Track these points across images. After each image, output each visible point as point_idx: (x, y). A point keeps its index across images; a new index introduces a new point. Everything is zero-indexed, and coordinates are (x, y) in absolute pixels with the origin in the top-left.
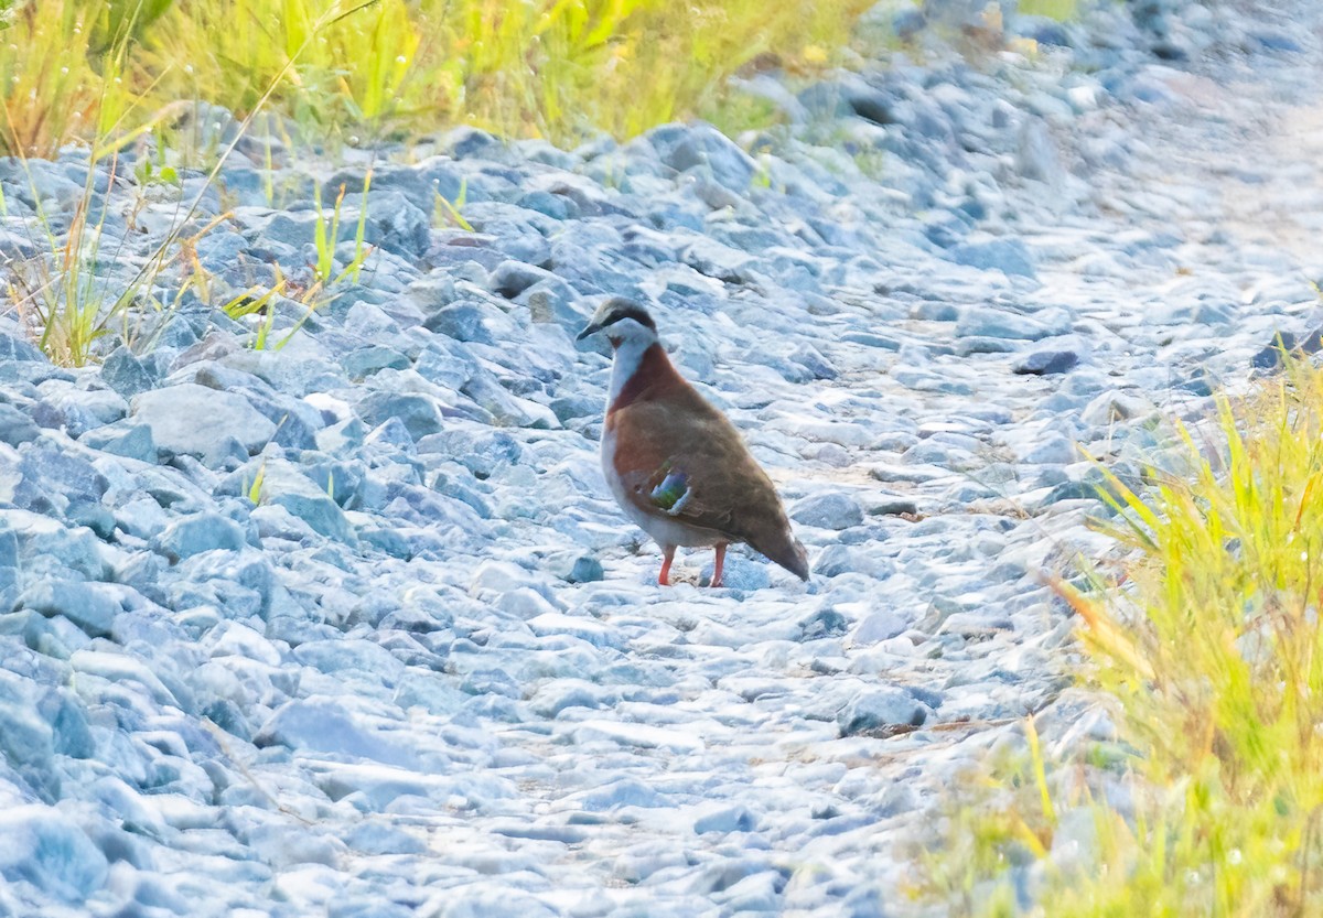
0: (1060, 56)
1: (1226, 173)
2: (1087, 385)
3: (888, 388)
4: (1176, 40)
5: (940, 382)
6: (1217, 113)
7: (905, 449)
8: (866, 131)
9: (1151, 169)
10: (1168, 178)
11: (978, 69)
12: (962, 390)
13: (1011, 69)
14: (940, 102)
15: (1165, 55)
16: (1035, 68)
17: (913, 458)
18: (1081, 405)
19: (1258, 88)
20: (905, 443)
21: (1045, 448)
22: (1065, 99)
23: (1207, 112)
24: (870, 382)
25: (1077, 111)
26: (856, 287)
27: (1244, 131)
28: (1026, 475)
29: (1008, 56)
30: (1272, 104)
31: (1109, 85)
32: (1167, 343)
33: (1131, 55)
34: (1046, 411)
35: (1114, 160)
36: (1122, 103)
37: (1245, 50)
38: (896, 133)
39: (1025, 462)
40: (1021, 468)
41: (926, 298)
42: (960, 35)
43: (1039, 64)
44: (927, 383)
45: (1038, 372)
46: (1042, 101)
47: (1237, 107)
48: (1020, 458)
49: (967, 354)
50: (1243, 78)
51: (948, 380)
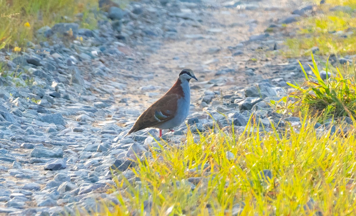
0: (90, 40)
1: (130, 77)
2: (62, 177)
3: (7, 176)
4: (123, 34)
5: (22, 175)
6: (131, 57)
7: (6, 201)
8: (32, 69)
9: (110, 76)
10: (114, 79)
11: (67, 46)
12: (28, 177)
13: (75, 45)
14: (54, 58)
15: (120, 38)
16: (82, 45)
17: (8, 205)
18: (58, 185)
19: (143, 48)
20: (6, 199)
21: (45, 202)
22: (89, 54)
23: (127, 57)
24: (3, 175)
25: (93, 57)
26: (6, 138)
27: (137, 62)
28: (39, 211)
29: (75, 42)
30: (146, 54)
31: (102, 50)
32: (90, 157)
33: (110, 39)
34: (48, 186)
35: (100, 74)
36: (105, 55)
37: (142, 35)
38: (40, 69)
39: (39, 206)
40: (37, 209)
41: (26, 142)
42: (62, 36)
43: (84, 44)
44: (18, 175)
45: (51, 170)
46: (83, 55)
47: (136, 54)
48: (38, 205)
49: (32, 163)
50: (139, 44)
51: (24, 174)
